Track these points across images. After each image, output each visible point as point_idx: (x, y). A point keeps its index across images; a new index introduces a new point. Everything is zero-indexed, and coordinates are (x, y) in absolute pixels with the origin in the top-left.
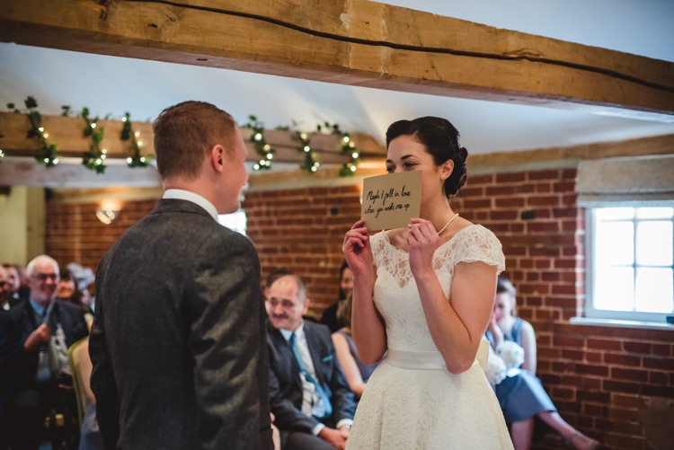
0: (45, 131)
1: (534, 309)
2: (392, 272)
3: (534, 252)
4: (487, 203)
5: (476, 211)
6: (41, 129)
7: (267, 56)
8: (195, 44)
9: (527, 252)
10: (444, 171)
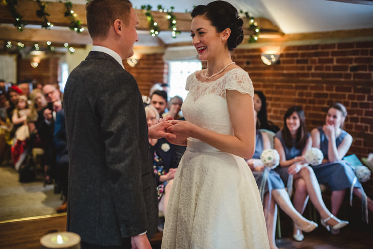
0: (74, 13)
1: (354, 124)
3: (356, 91)
4: (331, 61)
5: (325, 65)
6: (72, 12)
9: (352, 91)
10: (224, 36)
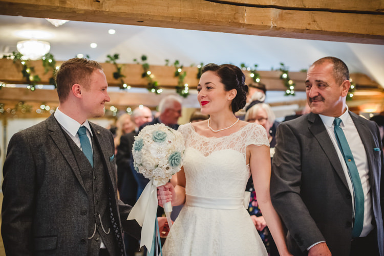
2: (198, 148)
6: (149, 73)
7: (180, 18)
8: (127, 12)
10: (230, 96)
